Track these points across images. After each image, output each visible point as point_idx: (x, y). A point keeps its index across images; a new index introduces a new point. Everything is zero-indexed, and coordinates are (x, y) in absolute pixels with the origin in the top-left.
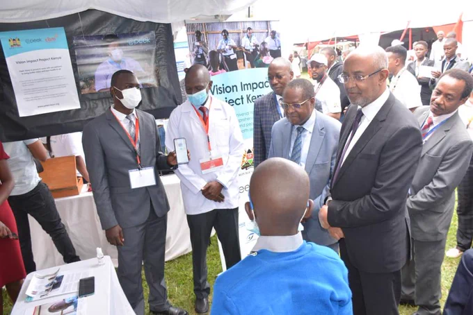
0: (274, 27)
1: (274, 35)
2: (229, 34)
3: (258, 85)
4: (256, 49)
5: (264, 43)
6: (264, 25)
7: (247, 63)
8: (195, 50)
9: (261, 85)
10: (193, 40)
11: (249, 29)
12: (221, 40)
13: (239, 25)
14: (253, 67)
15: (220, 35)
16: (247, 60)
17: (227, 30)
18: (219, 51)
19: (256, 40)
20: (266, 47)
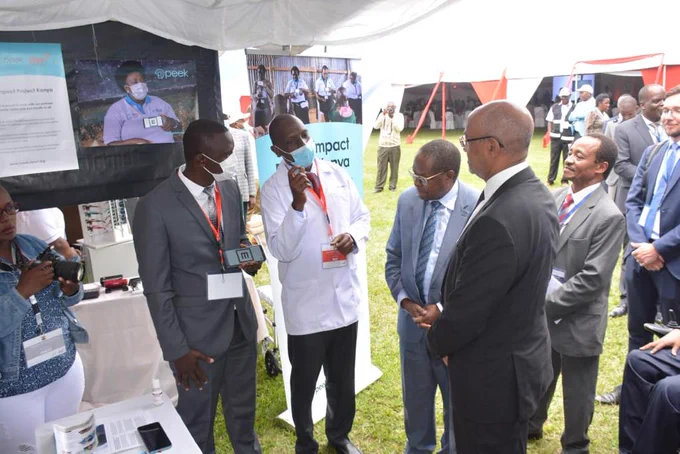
0: (355, 67)
1: (354, 78)
2: (301, 74)
3: (333, 146)
4: (332, 95)
5: (342, 89)
6: (342, 64)
7: (321, 114)
8: (258, 92)
9: (336, 146)
10: (256, 78)
11: (325, 67)
12: (291, 81)
13: (313, 61)
14: (327, 120)
15: (289, 73)
16: (321, 110)
17: (298, 67)
18: (289, 96)
19: (332, 84)
20: (345, 94)
